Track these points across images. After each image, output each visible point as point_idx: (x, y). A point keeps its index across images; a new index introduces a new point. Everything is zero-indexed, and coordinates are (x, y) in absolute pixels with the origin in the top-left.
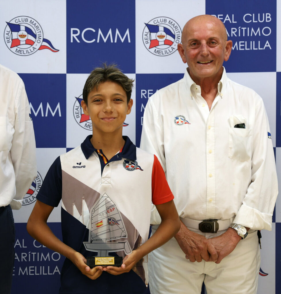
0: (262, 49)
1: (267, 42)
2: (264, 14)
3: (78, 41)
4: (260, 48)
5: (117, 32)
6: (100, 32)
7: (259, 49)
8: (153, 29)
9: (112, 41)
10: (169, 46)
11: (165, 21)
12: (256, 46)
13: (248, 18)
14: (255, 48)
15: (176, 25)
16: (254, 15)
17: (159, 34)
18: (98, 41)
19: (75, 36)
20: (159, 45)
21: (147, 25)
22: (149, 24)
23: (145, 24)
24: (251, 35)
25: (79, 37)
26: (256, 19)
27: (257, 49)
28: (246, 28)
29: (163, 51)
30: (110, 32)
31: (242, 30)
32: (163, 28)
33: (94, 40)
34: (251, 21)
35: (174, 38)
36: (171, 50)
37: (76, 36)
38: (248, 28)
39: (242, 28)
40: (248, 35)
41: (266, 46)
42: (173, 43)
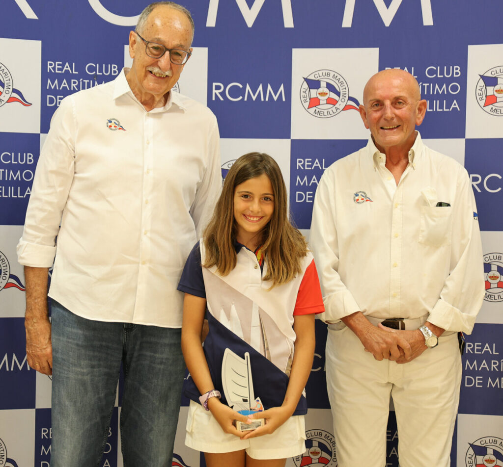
0: (448, 110)
1: (455, 102)
2: (451, 67)
3: (222, 99)
4: (446, 108)
5: (269, 88)
6: (248, 88)
7: (445, 110)
8: (313, 84)
9: (262, 99)
10: (332, 106)
11: (328, 75)
12: (441, 107)
13: (431, 72)
14: (439, 109)
15: (342, 80)
16: (439, 68)
17: (320, 90)
18: (246, 99)
19: (217, 92)
20: (319, 105)
21: (306, 80)
22: (308, 78)
23: (304, 78)
24: (435, 93)
25: (223, 94)
26: (442, 73)
27: (442, 110)
28: (428, 84)
29: (326, 112)
30: (260, 88)
31: (423, 88)
32: (325, 83)
33: (241, 98)
34: (435, 75)
35: (339, 96)
36: (335, 111)
37: (219, 93)
38: (432, 85)
39: (424, 84)
40: (431, 93)
41: (453, 106)
42: (337, 102)
